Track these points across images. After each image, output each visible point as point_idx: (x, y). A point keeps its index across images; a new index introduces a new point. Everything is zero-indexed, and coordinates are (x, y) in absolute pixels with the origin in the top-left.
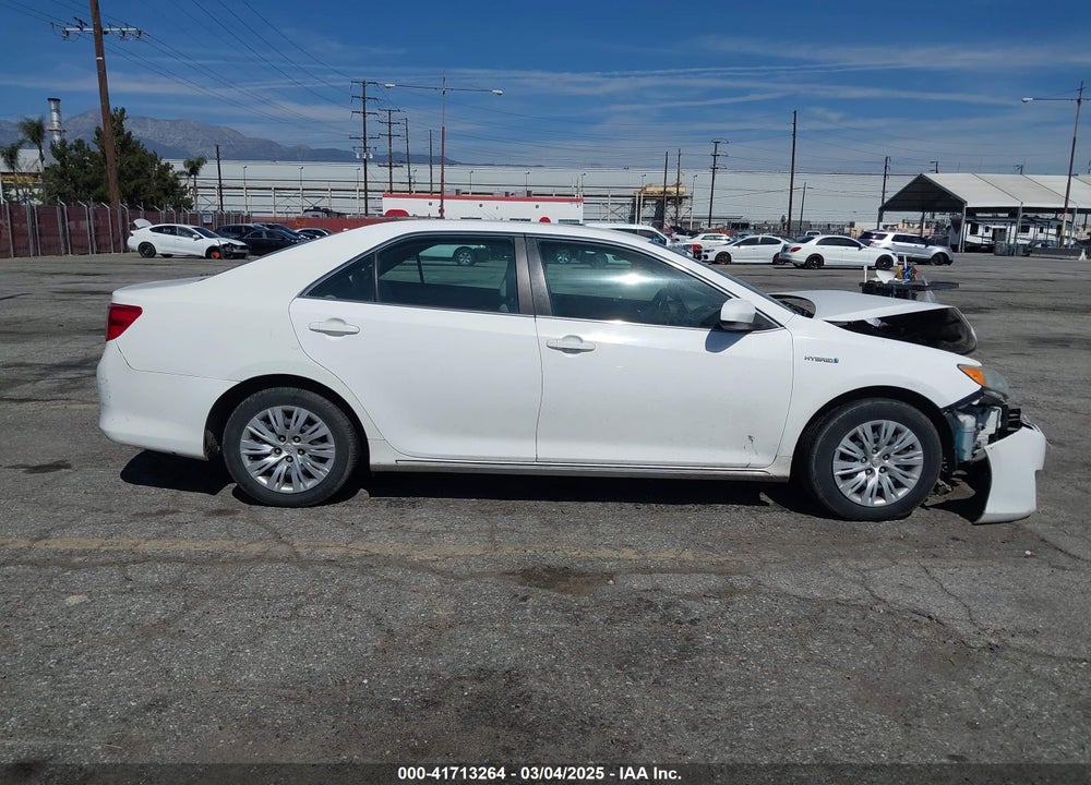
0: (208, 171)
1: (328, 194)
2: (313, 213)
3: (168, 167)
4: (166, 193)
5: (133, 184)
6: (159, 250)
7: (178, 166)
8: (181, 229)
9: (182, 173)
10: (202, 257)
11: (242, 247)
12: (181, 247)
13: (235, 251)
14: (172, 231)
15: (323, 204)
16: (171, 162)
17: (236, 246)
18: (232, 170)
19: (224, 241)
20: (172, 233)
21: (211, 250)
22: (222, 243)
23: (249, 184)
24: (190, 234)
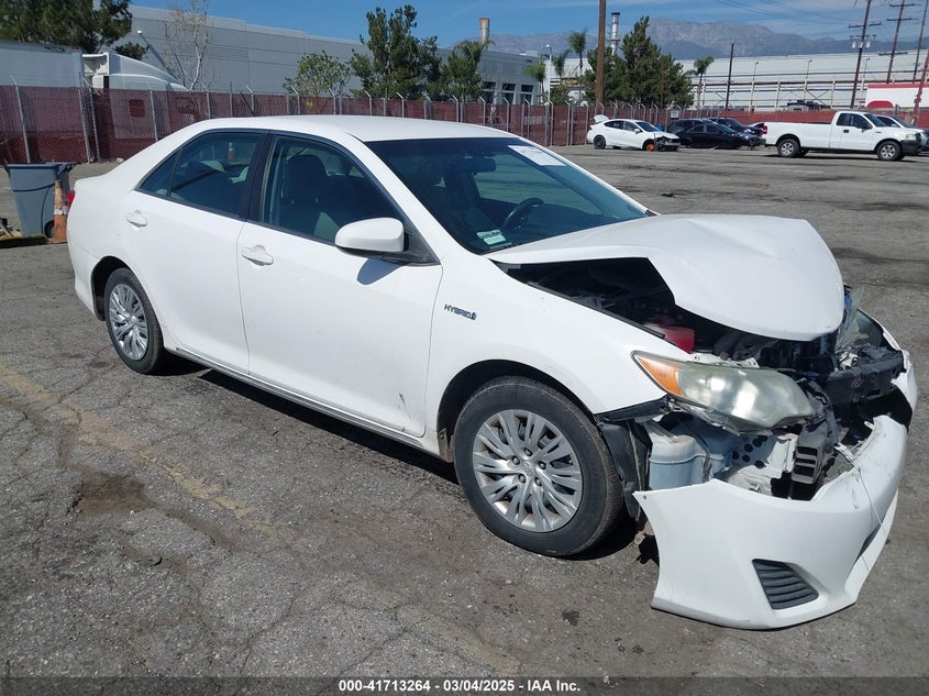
0: (717, 68)
1: (832, 86)
2: (795, 107)
3: (678, 67)
4: (674, 91)
5: (644, 84)
6: (609, 142)
7: (688, 66)
8: (627, 123)
9: (690, 72)
10: (639, 149)
11: (674, 141)
12: (624, 140)
13: (667, 144)
14: (620, 125)
15: (808, 97)
16: (682, 62)
17: (668, 139)
18: (744, 67)
19: (659, 134)
20: (621, 127)
21: (648, 142)
22: (657, 136)
23: (758, 79)
24: (632, 127)
